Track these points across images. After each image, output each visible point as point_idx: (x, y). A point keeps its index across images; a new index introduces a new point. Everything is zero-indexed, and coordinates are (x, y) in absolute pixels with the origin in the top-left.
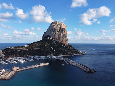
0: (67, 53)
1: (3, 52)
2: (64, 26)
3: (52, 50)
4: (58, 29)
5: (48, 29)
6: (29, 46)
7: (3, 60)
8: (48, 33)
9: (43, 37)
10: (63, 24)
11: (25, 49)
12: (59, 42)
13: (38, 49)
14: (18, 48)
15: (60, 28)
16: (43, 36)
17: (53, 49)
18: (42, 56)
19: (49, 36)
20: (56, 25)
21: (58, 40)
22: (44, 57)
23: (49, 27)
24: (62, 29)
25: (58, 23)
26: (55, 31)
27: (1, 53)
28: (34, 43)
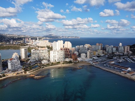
7: (129, 57)
27: (127, 49)
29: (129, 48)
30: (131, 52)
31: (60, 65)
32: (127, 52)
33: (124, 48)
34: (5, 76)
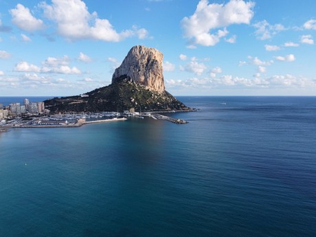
0: (159, 108)
1: (45, 105)
2: (157, 55)
3: (132, 103)
4: (145, 61)
5: (124, 62)
6: (87, 96)
8: (122, 69)
9: (113, 79)
10: (153, 52)
11: (82, 101)
12: (147, 88)
13: (105, 100)
14: (68, 100)
15: (148, 60)
16: (114, 75)
17: (133, 100)
18: (114, 113)
19: (125, 76)
20: (140, 52)
21: (143, 83)
22: (118, 114)
23: (126, 57)
24: (152, 63)
25: (143, 50)
26: (137, 66)
27: (42, 107)
28: (97, 90)
29: (43, 105)
30: (48, 111)
32: (42, 111)
33: (37, 105)
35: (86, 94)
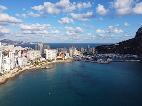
1: (96, 49)
6: (119, 45)
9: (136, 35)
11: (115, 47)
13: (129, 47)
14: (108, 46)
16: (137, 33)
18: (134, 55)
22: (136, 56)
27: (94, 50)
28: (125, 41)
29: (95, 49)
30: (97, 52)
31: (55, 62)
32: (94, 52)
33: (92, 49)
34: (22, 69)
35: (118, 43)
